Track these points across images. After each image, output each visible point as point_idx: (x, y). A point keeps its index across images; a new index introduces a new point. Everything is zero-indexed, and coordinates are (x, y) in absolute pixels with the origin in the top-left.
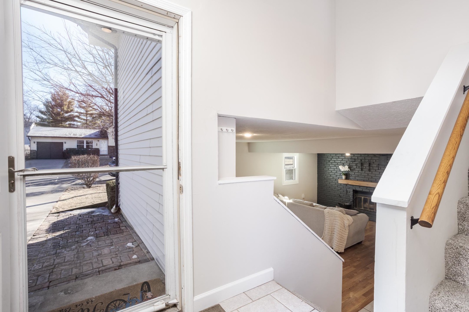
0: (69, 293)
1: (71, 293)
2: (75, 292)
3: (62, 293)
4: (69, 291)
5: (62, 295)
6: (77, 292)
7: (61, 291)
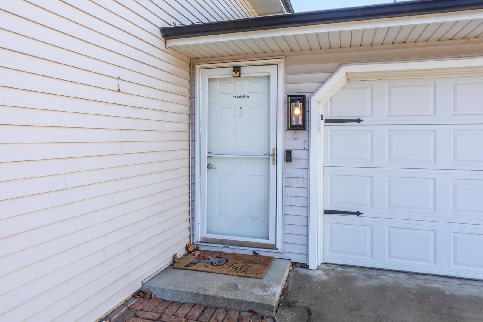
0: (235, 285)
1: (233, 285)
2: (231, 284)
3: (239, 287)
4: (234, 287)
5: (240, 286)
6: (230, 284)
7: (239, 289)
